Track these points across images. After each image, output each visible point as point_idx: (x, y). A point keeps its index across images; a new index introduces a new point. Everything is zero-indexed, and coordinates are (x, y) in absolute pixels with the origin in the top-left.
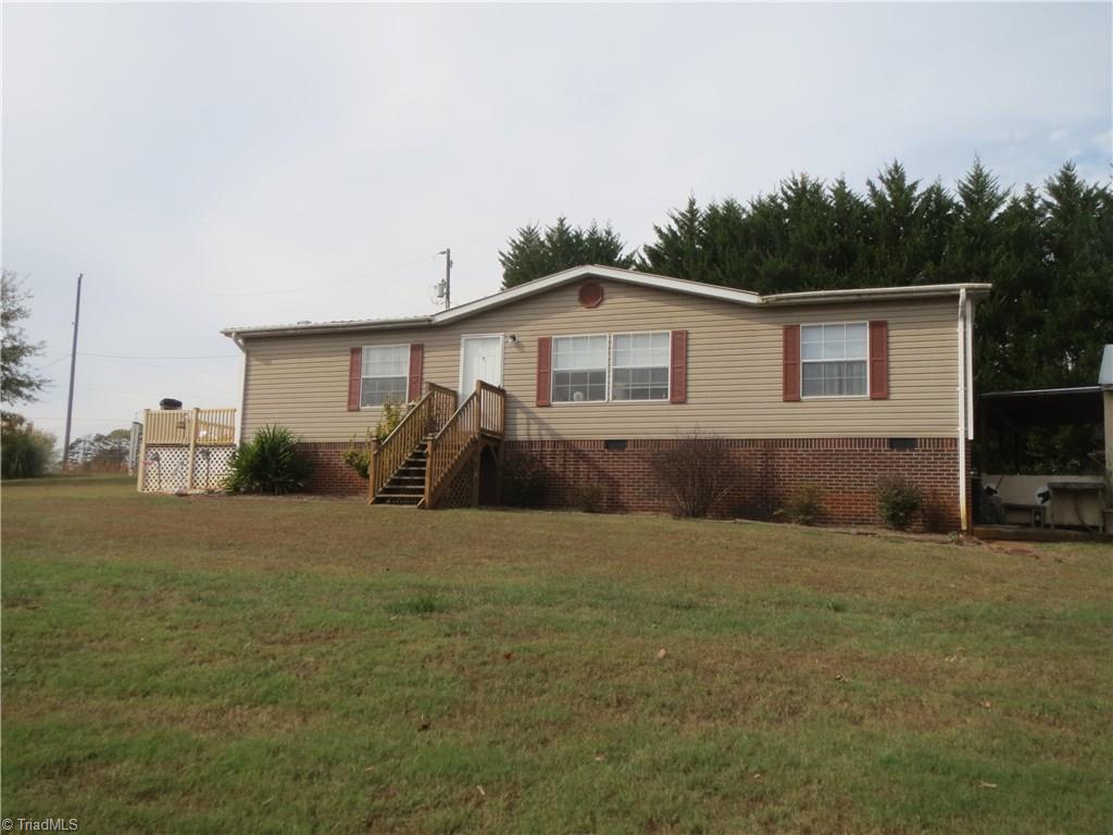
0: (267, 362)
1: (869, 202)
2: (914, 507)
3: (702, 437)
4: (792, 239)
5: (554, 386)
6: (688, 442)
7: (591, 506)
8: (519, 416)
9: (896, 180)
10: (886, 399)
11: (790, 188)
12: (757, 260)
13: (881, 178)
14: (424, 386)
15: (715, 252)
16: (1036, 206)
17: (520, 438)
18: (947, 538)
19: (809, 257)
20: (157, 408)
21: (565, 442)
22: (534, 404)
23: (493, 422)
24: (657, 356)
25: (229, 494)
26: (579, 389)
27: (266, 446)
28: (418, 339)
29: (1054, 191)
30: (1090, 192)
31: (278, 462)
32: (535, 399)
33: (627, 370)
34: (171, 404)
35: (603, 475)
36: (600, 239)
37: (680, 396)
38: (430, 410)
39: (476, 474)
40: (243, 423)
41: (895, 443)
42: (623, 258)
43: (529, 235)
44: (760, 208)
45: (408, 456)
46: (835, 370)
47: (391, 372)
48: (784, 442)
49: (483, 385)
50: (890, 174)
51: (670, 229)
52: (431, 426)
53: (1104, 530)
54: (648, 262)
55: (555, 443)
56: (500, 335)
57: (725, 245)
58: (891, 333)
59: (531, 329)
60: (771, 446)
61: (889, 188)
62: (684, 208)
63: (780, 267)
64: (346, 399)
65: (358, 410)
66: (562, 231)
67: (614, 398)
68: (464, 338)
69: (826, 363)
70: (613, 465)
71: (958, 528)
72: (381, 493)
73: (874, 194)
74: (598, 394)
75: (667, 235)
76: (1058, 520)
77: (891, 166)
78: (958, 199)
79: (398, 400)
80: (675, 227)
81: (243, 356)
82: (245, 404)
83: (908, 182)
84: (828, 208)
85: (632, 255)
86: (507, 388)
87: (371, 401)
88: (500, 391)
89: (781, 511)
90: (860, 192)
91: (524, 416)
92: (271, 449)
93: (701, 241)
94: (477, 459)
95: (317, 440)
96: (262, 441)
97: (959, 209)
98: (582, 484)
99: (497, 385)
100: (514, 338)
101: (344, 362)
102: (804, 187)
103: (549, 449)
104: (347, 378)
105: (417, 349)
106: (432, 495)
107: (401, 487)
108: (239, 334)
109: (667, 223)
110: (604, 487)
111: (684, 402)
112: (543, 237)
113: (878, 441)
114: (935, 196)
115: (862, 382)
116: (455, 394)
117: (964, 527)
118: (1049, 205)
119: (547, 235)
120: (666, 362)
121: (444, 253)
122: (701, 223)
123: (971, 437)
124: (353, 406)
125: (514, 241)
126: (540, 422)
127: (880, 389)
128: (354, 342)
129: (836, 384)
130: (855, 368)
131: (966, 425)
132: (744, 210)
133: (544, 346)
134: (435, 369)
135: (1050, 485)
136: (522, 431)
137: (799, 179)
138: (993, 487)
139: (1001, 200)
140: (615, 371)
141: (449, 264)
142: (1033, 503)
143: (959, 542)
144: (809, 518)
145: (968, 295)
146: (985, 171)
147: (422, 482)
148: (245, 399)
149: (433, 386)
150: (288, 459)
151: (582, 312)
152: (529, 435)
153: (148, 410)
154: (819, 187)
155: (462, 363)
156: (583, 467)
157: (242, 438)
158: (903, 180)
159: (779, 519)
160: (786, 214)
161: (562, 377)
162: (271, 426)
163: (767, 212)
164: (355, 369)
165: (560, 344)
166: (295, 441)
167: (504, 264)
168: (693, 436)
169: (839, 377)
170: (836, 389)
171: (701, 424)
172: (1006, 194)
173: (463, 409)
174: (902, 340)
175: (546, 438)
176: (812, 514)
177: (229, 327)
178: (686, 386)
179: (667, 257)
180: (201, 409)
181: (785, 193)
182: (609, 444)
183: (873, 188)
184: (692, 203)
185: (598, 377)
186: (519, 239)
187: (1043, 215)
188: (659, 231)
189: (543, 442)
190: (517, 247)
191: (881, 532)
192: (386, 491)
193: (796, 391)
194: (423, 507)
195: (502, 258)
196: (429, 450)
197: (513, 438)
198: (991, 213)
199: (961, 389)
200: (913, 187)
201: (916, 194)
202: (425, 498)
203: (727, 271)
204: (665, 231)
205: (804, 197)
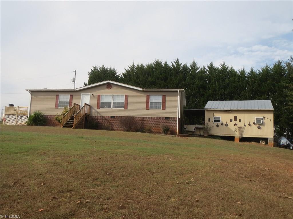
0: (36, 97)
1: (171, 67)
2: (168, 130)
3: (130, 116)
4: (155, 74)
5: (101, 105)
6: (127, 117)
7: (107, 129)
8: (93, 111)
9: (177, 62)
10: (165, 110)
11: (155, 62)
12: (147, 78)
13: (174, 62)
14: (73, 104)
15: (138, 76)
16: (205, 70)
17: (93, 115)
18: (173, 136)
19: (158, 78)
20: (8, 106)
21: (103, 116)
22: (96, 108)
23: (88, 112)
24: (122, 100)
25: (28, 125)
26: (106, 106)
27: (36, 115)
28: (72, 94)
29: (209, 67)
30: (215, 68)
31: (39, 119)
32: (96, 107)
33: (116, 102)
34: (11, 105)
35: (110, 123)
36: (112, 70)
37: (126, 108)
38: (74, 109)
39: (84, 122)
40: (30, 110)
41: (166, 118)
42: (117, 75)
43: (95, 68)
44: (148, 66)
45: (69, 118)
46: (156, 104)
47: (65, 100)
48: (146, 117)
49: (86, 104)
50: (176, 61)
51: (128, 69)
52: (74, 112)
53: (204, 135)
54: (123, 76)
55: (100, 116)
56: (90, 94)
57: (140, 74)
58: (166, 97)
59: (96, 93)
60: (143, 118)
61: (176, 64)
62: (132, 65)
63: (152, 80)
64: (55, 106)
65: (57, 108)
66: (103, 68)
67: (113, 108)
68: (82, 94)
69: (154, 102)
70: (112, 121)
71: (176, 134)
72: (64, 125)
73: (173, 65)
74: (110, 107)
75: (127, 71)
76: (196, 134)
77: (176, 59)
78: (190, 68)
79: (66, 106)
80: (129, 69)
81: (31, 95)
82: (31, 106)
83: (180, 63)
84: (163, 67)
85: (119, 75)
86: (91, 105)
87: (60, 106)
88: (89, 105)
89: (144, 130)
90: (170, 65)
91: (94, 111)
92: (38, 116)
93: (135, 72)
94: (84, 119)
95: (48, 114)
96: (35, 114)
97: (190, 70)
98: (106, 125)
99: (89, 104)
100: (93, 95)
101: (55, 98)
102: (158, 62)
103: (99, 118)
104: (55, 101)
105: (71, 96)
106: (75, 126)
107: (69, 124)
108: (30, 90)
109: (128, 68)
110: (110, 125)
111: (127, 109)
112: (99, 69)
113: (163, 118)
114: (185, 67)
115: (161, 106)
116: (79, 106)
117: (177, 134)
118: (207, 70)
119: (100, 69)
120: (124, 101)
121: (74, 71)
122: (135, 68)
123: (179, 117)
124: (56, 107)
125: (92, 70)
126: (97, 112)
127: (164, 108)
128: (57, 94)
129: (156, 107)
130: (160, 104)
131: (179, 115)
132: (145, 66)
133: (99, 97)
134: (75, 100)
135: (195, 127)
136: (93, 114)
137: (157, 60)
138: (186, 127)
139: (198, 68)
140: (113, 102)
141: (75, 74)
142: (192, 130)
143: (175, 136)
144: (149, 132)
145: (180, 91)
146: (196, 62)
147: (73, 123)
148: (31, 105)
149: (75, 104)
150: (41, 118)
151: (107, 90)
152: (95, 115)
153: (6, 106)
154: (161, 62)
155: (81, 99)
156: (106, 121)
157: (30, 113)
158: (179, 63)
159: (144, 132)
160: (154, 68)
161: (102, 103)
162: (38, 111)
163: (150, 67)
164: (57, 99)
165: (102, 96)
166: (42, 114)
167: (89, 75)
168: (128, 116)
169: (156, 106)
170: (156, 108)
171: (130, 114)
172: (199, 67)
173: (81, 110)
174: (168, 99)
175: (99, 115)
176: (150, 131)
177: (27, 89)
178: (127, 106)
179: (127, 76)
180: (19, 106)
181: (154, 63)
182: (111, 117)
183: (172, 64)
184: (133, 64)
185: (110, 103)
186: (93, 69)
187: (206, 72)
188: (126, 70)
189: (98, 116)
190: (92, 71)
191: (162, 135)
192: (65, 125)
193: (148, 108)
194: (73, 128)
195: (89, 73)
196: (75, 117)
197: (91, 115)
198: (196, 71)
199: (178, 108)
200: (181, 64)
201: (181, 66)
202: (74, 126)
203: (141, 80)
204: (127, 70)
205: (158, 64)
